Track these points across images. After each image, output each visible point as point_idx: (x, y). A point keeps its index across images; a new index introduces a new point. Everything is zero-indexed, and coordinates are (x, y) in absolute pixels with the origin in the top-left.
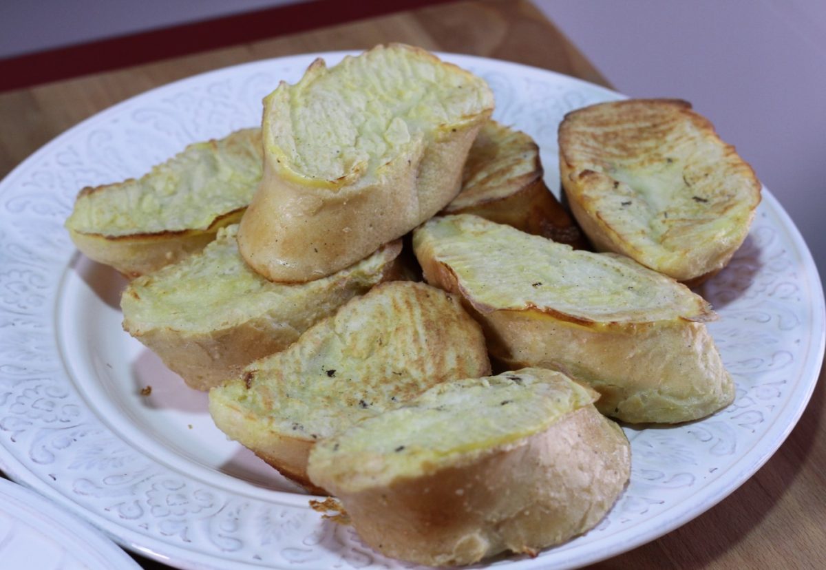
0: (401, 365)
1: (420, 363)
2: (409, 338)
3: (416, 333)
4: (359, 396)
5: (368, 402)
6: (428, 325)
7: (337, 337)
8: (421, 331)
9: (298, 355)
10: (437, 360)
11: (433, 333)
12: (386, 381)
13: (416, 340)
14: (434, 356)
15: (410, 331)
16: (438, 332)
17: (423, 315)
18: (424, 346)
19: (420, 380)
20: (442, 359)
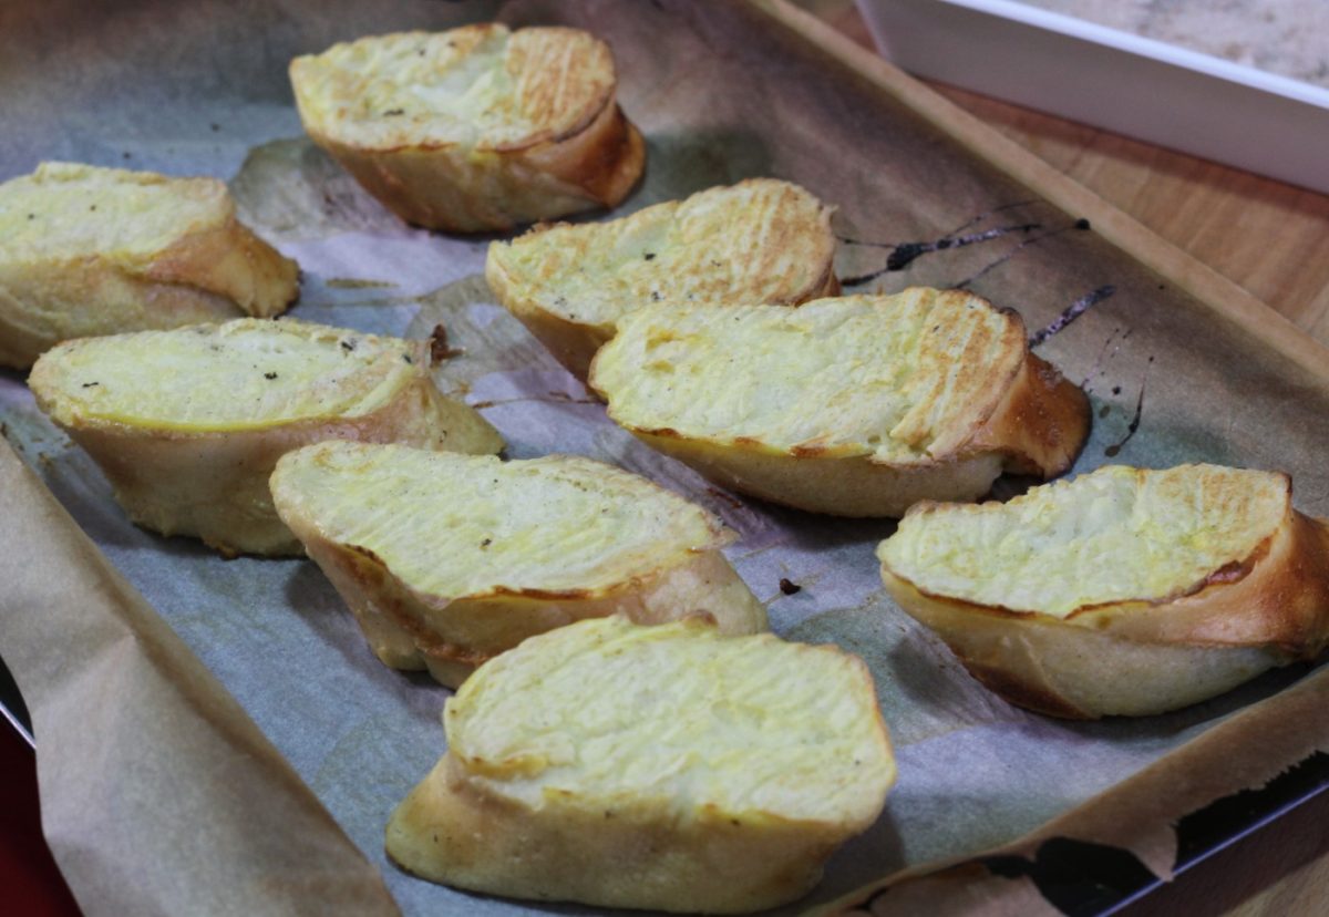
0: (727, 254)
1: (747, 260)
2: (748, 229)
3: (759, 227)
4: (655, 287)
5: (661, 295)
6: (777, 224)
7: (673, 222)
8: (766, 226)
9: (615, 231)
10: (768, 260)
11: (778, 233)
12: (695, 271)
13: (755, 233)
14: (766, 256)
15: (754, 223)
16: (784, 235)
17: (777, 212)
18: (761, 243)
19: (737, 278)
20: (773, 262)
